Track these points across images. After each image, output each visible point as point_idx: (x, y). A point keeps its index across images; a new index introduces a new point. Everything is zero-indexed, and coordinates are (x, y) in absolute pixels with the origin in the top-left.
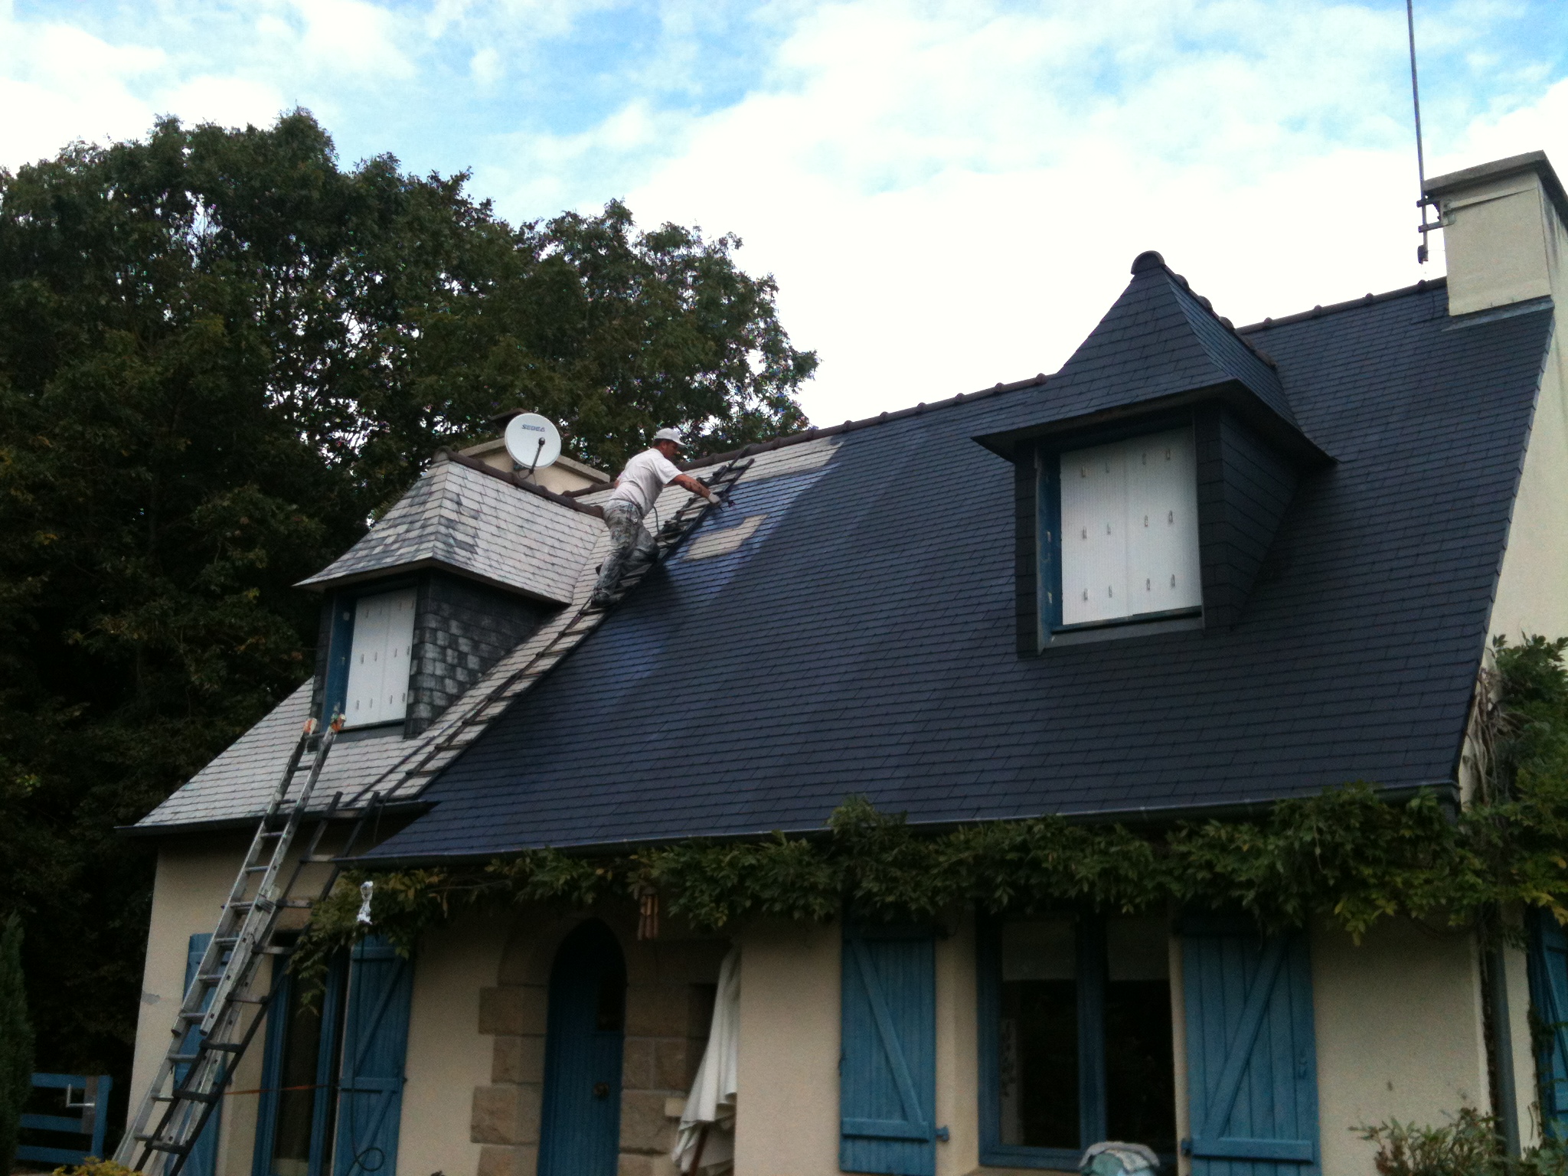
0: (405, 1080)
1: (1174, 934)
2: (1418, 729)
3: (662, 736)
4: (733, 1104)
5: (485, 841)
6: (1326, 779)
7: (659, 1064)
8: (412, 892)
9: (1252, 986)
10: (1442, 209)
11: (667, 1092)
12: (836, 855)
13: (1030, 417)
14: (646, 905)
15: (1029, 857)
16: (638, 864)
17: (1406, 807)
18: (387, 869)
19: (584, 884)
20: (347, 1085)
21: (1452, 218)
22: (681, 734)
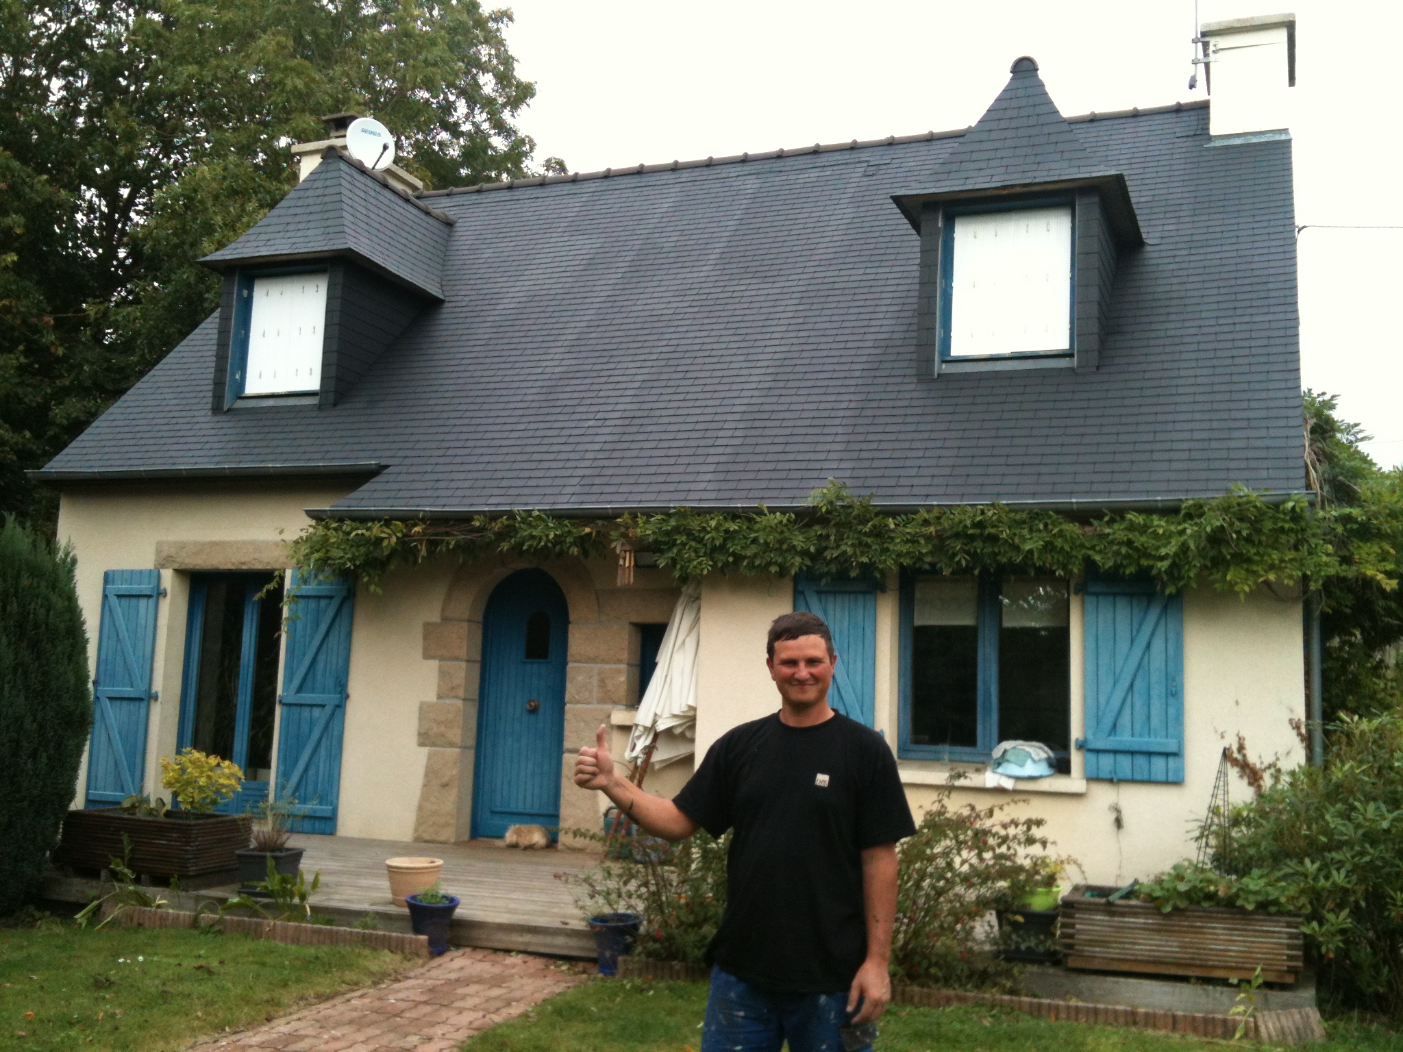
0: (348, 697)
1: (1076, 593)
2: (1271, 454)
3: (599, 423)
4: (691, 713)
5: (456, 501)
6: (1211, 485)
7: (602, 684)
8: (394, 539)
9: (1138, 631)
10: (1212, 48)
11: (609, 706)
12: (809, 525)
13: (938, 184)
14: (624, 559)
15: (986, 532)
16: (618, 525)
17: (1281, 508)
18: (362, 519)
19: (568, 540)
20: (289, 700)
21: (1220, 55)
22: (619, 422)
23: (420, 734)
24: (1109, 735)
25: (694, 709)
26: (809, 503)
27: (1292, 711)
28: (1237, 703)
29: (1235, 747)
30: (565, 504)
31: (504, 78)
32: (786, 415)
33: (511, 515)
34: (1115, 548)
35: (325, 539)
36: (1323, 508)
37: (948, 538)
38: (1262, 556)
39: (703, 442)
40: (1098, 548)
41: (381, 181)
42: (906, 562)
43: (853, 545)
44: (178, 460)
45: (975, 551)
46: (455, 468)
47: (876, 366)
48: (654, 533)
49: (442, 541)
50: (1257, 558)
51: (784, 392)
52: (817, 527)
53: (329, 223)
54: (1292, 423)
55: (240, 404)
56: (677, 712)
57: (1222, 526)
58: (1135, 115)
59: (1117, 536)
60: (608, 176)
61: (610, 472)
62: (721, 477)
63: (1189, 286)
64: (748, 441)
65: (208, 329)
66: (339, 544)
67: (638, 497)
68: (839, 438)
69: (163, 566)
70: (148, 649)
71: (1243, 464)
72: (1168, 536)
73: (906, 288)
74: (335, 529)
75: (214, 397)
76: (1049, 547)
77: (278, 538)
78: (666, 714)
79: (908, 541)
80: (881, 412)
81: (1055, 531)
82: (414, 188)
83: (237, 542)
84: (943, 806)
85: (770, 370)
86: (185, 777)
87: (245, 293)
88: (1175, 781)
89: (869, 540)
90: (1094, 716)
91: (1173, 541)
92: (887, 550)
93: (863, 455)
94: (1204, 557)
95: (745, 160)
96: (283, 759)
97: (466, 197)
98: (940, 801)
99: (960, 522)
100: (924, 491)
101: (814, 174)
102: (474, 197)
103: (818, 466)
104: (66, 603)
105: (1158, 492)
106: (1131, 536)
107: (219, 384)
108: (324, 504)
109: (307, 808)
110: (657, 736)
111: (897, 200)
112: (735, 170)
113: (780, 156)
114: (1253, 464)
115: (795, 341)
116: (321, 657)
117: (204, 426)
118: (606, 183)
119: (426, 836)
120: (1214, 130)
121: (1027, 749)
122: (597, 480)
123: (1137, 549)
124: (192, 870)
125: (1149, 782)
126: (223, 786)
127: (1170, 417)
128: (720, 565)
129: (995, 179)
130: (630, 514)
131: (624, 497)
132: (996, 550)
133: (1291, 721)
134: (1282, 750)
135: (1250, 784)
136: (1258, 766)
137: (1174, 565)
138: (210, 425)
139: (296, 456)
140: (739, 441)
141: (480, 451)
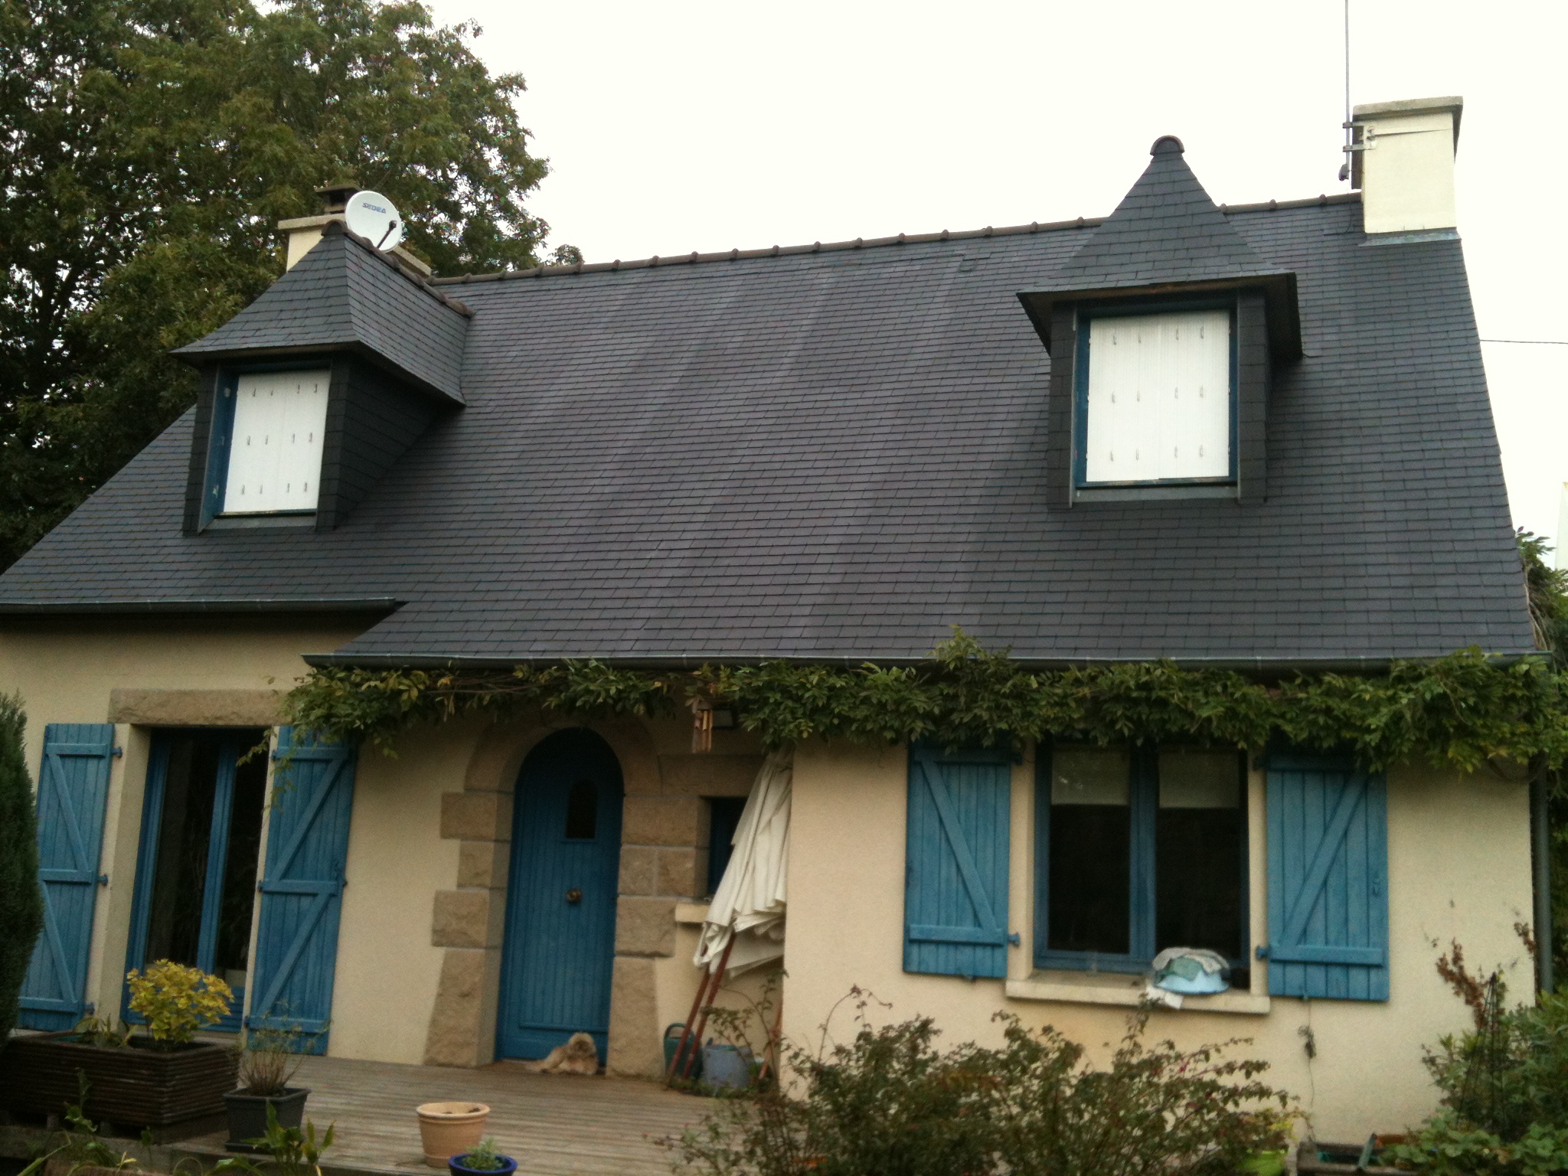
0: (345, 884)
1: (1255, 769)
2: (1490, 605)
3: (664, 554)
4: (778, 910)
5: (491, 647)
6: (1421, 642)
7: (664, 870)
8: (415, 693)
9: (1332, 817)
10: (1366, 134)
11: (671, 899)
12: (931, 682)
13: (1073, 280)
14: (702, 720)
15: (1154, 696)
16: (695, 679)
17: (1511, 670)
18: (375, 667)
19: (632, 696)
20: (271, 888)
21: (1374, 143)
22: (687, 554)
23: (435, 931)
24: (1299, 942)
25: (783, 905)
26: (934, 656)
27: (1517, 914)
28: (1452, 904)
29: (1449, 958)
30: (628, 651)
31: (514, 151)
32: (893, 548)
33: (562, 665)
34: (1311, 717)
35: (329, 693)
36: (1559, 673)
37: (1105, 701)
38: (1490, 729)
39: (793, 579)
40: (1288, 716)
41: (393, 263)
42: (1054, 729)
43: (989, 709)
44: (143, 592)
45: (1140, 718)
46: (489, 606)
47: (996, 491)
48: (741, 689)
49: (473, 696)
50: (1485, 731)
51: (887, 521)
52: (942, 685)
53: (332, 311)
54: (1507, 568)
55: (217, 525)
56: (761, 907)
57: (1445, 693)
58: (1273, 208)
59: (1312, 702)
60: (655, 264)
61: (681, 613)
62: (820, 621)
63: (1362, 406)
64: (848, 579)
65: (179, 434)
66: (347, 698)
67: (717, 645)
68: (960, 577)
69: (119, 720)
70: (97, 824)
71: (1456, 617)
72: (1376, 705)
73: (1024, 401)
74: (341, 680)
75: (186, 515)
76: (1231, 714)
77: (265, 687)
78: (747, 911)
79: (1056, 704)
80: (1009, 547)
81: (1238, 695)
82: (423, 274)
83: (211, 692)
84: (1136, 1045)
85: (867, 495)
86: (160, 997)
87: (227, 392)
88: (1378, 999)
89: (1009, 703)
90: (1280, 919)
91: (1384, 710)
92: (1030, 714)
93: (992, 598)
94: (1421, 730)
95: (817, 250)
96: (263, 959)
97: (486, 286)
99: (1122, 682)
100: (1072, 643)
101: (901, 268)
102: (496, 286)
103: (937, 610)
105: (1361, 649)
106: (1330, 702)
107: (192, 499)
108: (327, 649)
109: (298, 1023)
110: (734, 936)
111: (1024, 298)
112: (806, 262)
113: (858, 247)
114: (1467, 617)
115: (895, 461)
116: (314, 836)
117: (172, 550)
118: (652, 273)
119: (441, 1058)
120: (1371, 225)
121: (1198, 959)
122: (666, 624)
123: (1337, 719)
124: (167, 1116)
125: (1347, 999)
126: (210, 1009)
127: (1360, 560)
128: (821, 729)
129: (1141, 275)
130: (710, 665)
131: (700, 645)
132: (1166, 717)
133: (1516, 926)
134: (1506, 962)
135: (1468, 1002)
136: (1478, 980)
137: (1384, 738)
138: (181, 550)
139: (289, 589)
140: (837, 579)
141: (517, 586)
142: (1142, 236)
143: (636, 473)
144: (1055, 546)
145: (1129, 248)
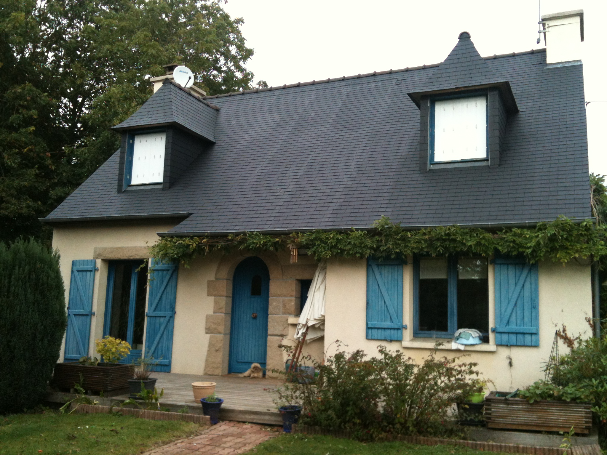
0: (175, 313)
1: (491, 264)
2: (576, 201)
3: (282, 194)
4: (323, 318)
5: (221, 228)
6: (550, 216)
7: (284, 306)
8: (195, 245)
9: (518, 280)
10: (546, 26)
11: (287, 316)
12: (373, 236)
13: (428, 87)
14: (293, 252)
15: (451, 238)
16: (290, 237)
17: (581, 225)
18: (181, 236)
19: (269, 244)
20: (150, 315)
21: (550, 29)
22: (290, 193)
23: (206, 329)
24: (506, 325)
25: (324, 316)
26: (373, 226)
27: (586, 314)
28: (562, 311)
29: (561, 330)
30: (267, 229)
31: (240, 47)
32: (363, 188)
33: (244, 234)
34: (508, 244)
35: (166, 245)
36: (599, 225)
37: (434, 240)
38: (573, 246)
39: (327, 201)
40: (500, 244)
41: (187, 92)
42: (416, 251)
43: (392, 244)
44: (104, 213)
45: (446, 246)
46: (221, 214)
47: (401, 166)
48: (306, 240)
49: (215, 245)
50: (571, 247)
51: (361, 179)
52: (376, 237)
53: (166, 111)
54: (585, 188)
55: (129, 189)
56: (317, 318)
57: (555, 233)
58: (514, 55)
59: (508, 238)
60: (285, 88)
61: (287, 214)
62: (335, 215)
63: (539, 129)
64: (346, 200)
65: (116, 157)
66: (172, 247)
67: (299, 225)
68: (385, 198)
69: (97, 258)
70: (90, 295)
71: (564, 206)
72: (531, 238)
73: (414, 132)
74: (170, 241)
75: (118, 186)
76: (478, 244)
77: (146, 245)
78: (312, 319)
79: (416, 242)
80: (404, 186)
81: (481, 237)
82: (202, 95)
83: (128, 247)
84: (433, 358)
85: (356, 169)
86: (106, 348)
87: (131, 141)
88: (536, 346)
89: (400, 242)
90: (499, 317)
91: (533, 241)
92: (408, 246)
93: (397, 205)
94: (547, 247)
95: (344, 79)
96: (148, 340)
97: (225, 98)
98: (431, 355)
99: (440, 233)
100: (423, 220)
101: (374, 84)
102: (228, 98)
103: (377, 210)
104: (56, 275)
105: (526, 219)
106: (514, 238)
107: (120, 180)
108: (165, 230)
109: (159, 361)
110: (308, 328)
111: (410, 95)
112: (339, 84)
113: (359, 77)
114: (567, 206)
115: (366, 156)
116: (164, 297)
117: (114, 198)
118: (284, 91)
119: (209, 373)
120: (549, 61)
121: (470, 332)
122: (281, 218)
123: (517, 244)
124: (110, 388)
125: (524, 346)
126: (123, 352)
127: (531, 186)
128: (334, 254)
129: (452, 85)
130: (295, 232)
131: (292, 225)
132: (455, 245)
133: (586, 318)
134: (582, 331)
135: (568, 346)
136: (572, 338)
137: (534, 251)
138: (117, 198)
139: (153, 210)
140: (342, 200)
141: (231, 207)
142: (454, 70)
143: (274, 165)
144: (421, 186)
145: (448, 75)
